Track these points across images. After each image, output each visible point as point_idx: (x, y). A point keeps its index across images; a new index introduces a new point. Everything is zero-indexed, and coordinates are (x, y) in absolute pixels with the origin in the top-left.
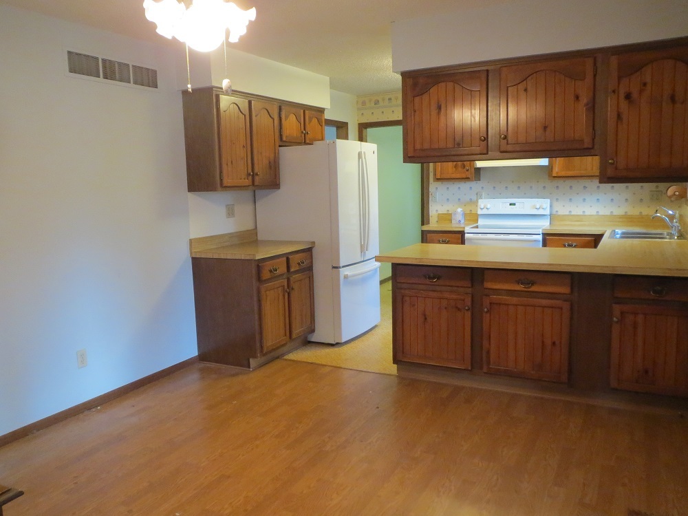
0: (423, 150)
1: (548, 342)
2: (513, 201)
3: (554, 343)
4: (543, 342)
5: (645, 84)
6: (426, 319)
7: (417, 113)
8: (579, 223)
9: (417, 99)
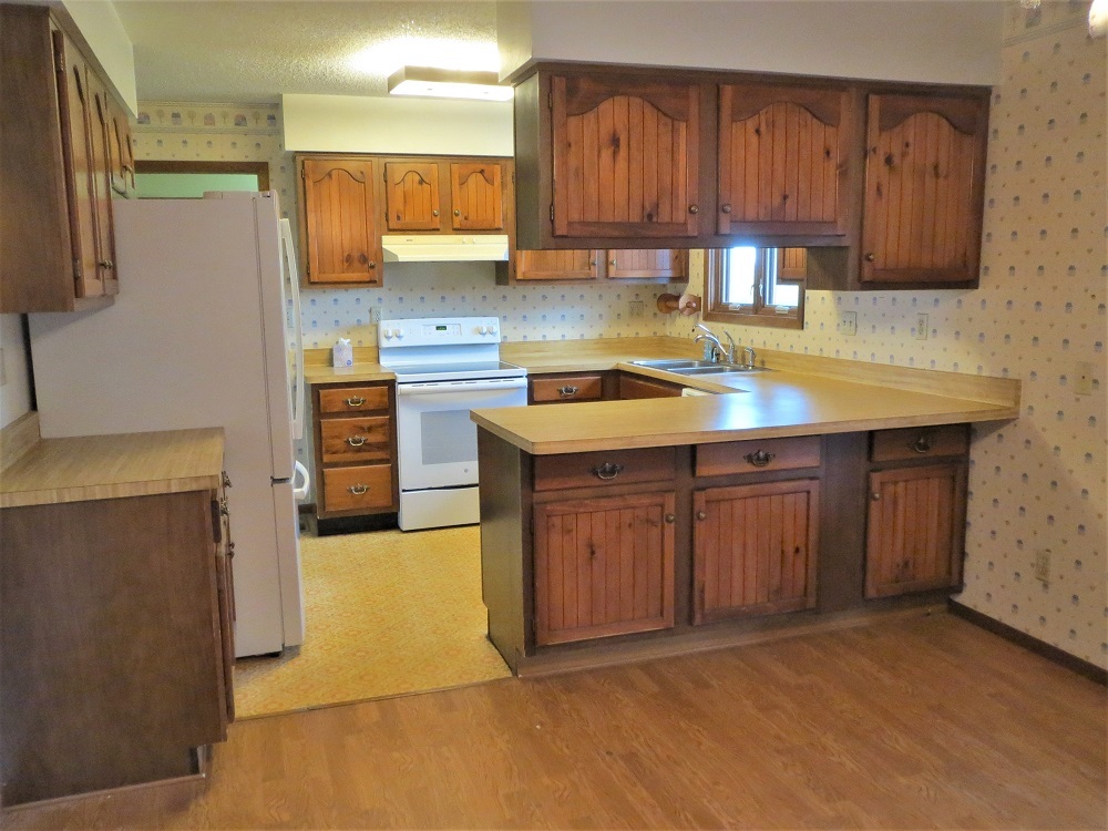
0: (584, 223)
1: (790, 550)
2: (441, 322)
3: (797, 550)
4: (783, 552)
5: (907, 145)
6: (593, 553)
7: (573, 148)
8: (537, 355)
9: (573, 122)
